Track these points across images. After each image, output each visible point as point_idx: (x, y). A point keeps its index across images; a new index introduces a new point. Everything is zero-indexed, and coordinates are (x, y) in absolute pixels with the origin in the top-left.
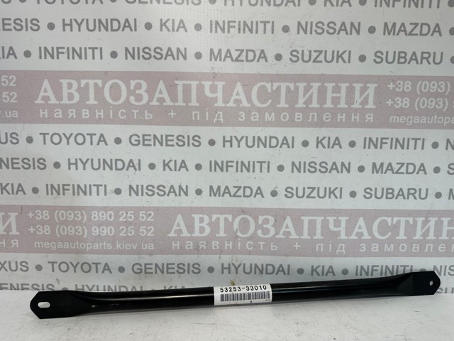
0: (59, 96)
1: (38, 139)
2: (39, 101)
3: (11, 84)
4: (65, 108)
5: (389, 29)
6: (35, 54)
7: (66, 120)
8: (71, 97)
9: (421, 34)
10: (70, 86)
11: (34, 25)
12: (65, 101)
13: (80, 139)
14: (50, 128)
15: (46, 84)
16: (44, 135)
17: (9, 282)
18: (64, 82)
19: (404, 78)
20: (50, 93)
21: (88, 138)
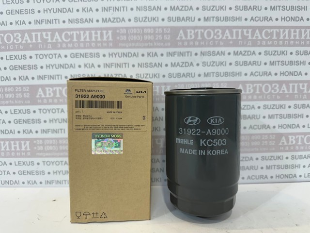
0: (45, 94)
1: (38, 111)
2: (38, 96)
3: (27, 90)
4: (47, 99)
5: (173, 65)
6: (36, 78)
7: (48, 104)
8: (50, 94)
9: (186, 66)
10: (49, 90)
11: (35, 67)
12: (48, 96)
13: (54, 111)
14: (42, 107)
15: (40, 90)
16: (40, 109)
17: (26, 170)
18: (47, 89)
19: (181, 83)
20: (42, 93)
21: (57, 110)
